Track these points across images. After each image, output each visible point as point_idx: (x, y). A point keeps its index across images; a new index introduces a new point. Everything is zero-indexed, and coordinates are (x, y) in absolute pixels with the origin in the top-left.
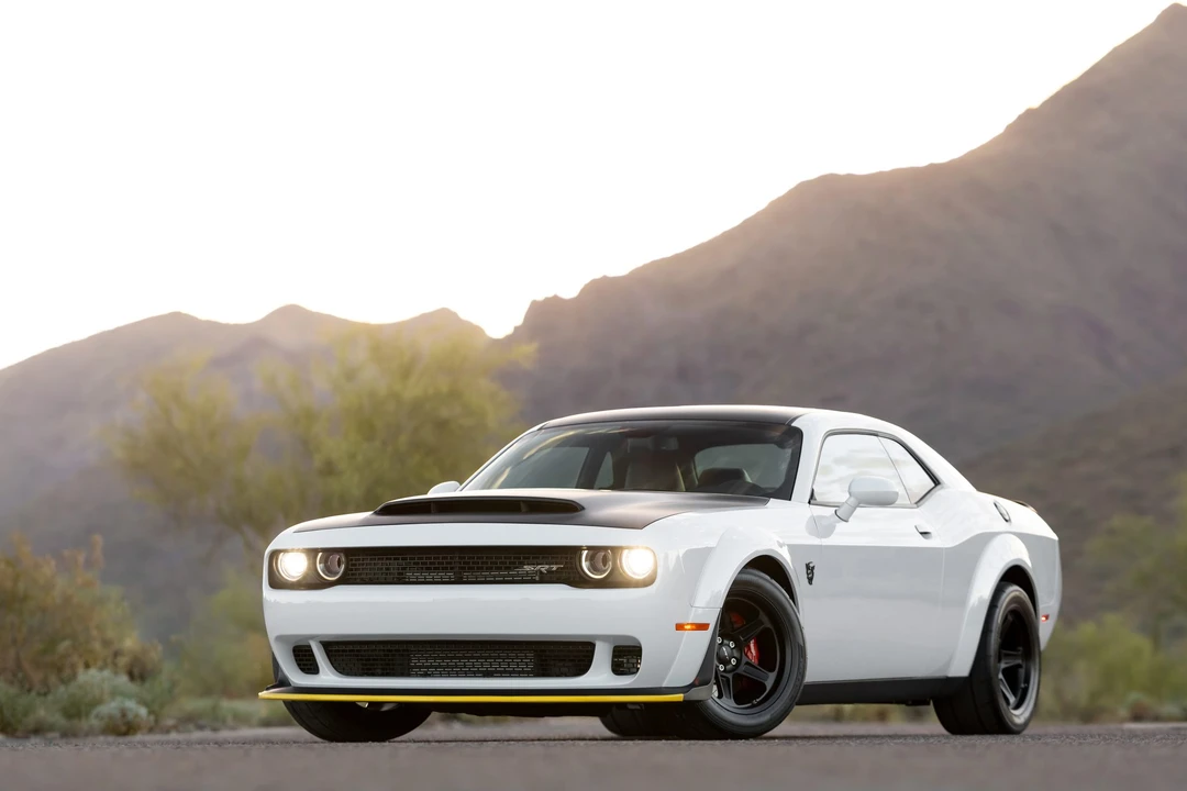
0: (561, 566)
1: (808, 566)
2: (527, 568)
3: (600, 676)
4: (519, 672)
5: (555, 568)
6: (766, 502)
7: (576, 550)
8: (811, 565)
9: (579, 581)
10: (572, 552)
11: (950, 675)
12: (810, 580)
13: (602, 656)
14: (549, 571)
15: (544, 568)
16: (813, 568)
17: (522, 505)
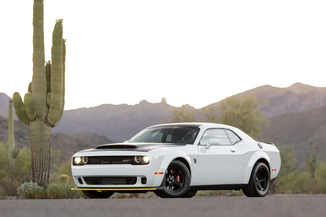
0: (131, 160)
1: (194, 159)
2: (124, 160)
3: (139, 184)
4: (118, 184)
5: (129, 160)
6: (186, 145)
7: (134, 157)
8: (195, 159)
9: (134, 163)
10: (133, 157)
11: (243, 183)
12: (195, 163)
13: (139, 180)
14: (128, 161)
15: (127, 161)
16: (196, 160)
17: (125, 147)
